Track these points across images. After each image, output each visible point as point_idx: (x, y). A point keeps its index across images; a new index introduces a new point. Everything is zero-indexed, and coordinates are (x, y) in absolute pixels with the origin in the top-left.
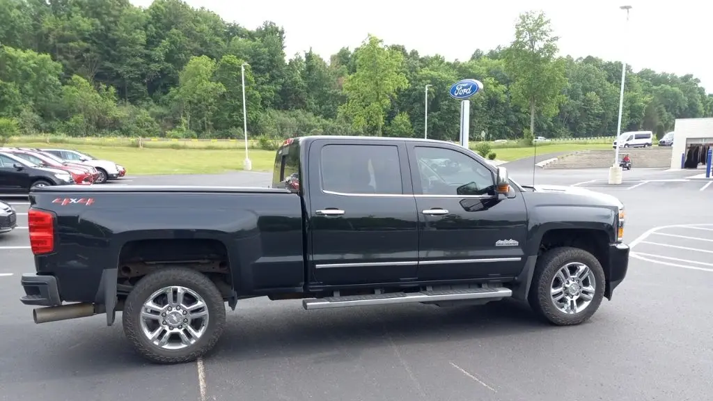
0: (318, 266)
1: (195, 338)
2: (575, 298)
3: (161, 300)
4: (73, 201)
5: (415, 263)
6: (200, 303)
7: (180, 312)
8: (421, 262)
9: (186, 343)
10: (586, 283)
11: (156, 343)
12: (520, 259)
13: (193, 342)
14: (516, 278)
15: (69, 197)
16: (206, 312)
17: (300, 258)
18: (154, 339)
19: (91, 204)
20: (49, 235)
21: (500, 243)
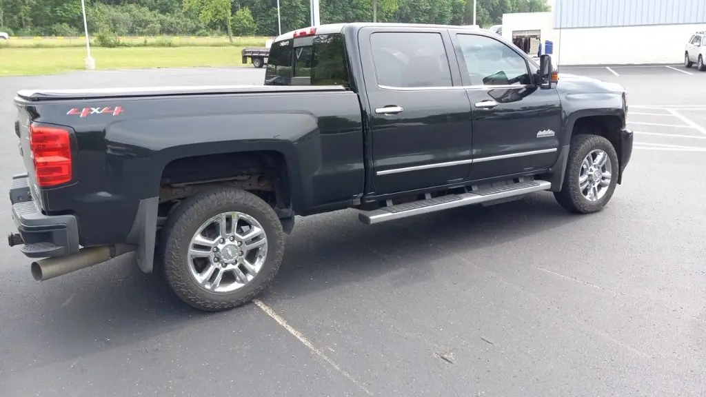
0: (379, 173)
1: (253, 273)
2: (596, 184)
3: (212, 231)
4: (95, 110)
5: (469, 161)
6: (257, 230)
7: (236, 243)
8: (475, 160)
9: (242, 281)
10: (604, 170)
11: (208, 287)
12: (555, 149)
13: (250, 278)
14: (550, 169)
15: (89, 107)
16: (264, 240)
17: (360, 166)
18: (205, 282)
19: (120, 113)
20: (66, 159)
21: (540, 134)
